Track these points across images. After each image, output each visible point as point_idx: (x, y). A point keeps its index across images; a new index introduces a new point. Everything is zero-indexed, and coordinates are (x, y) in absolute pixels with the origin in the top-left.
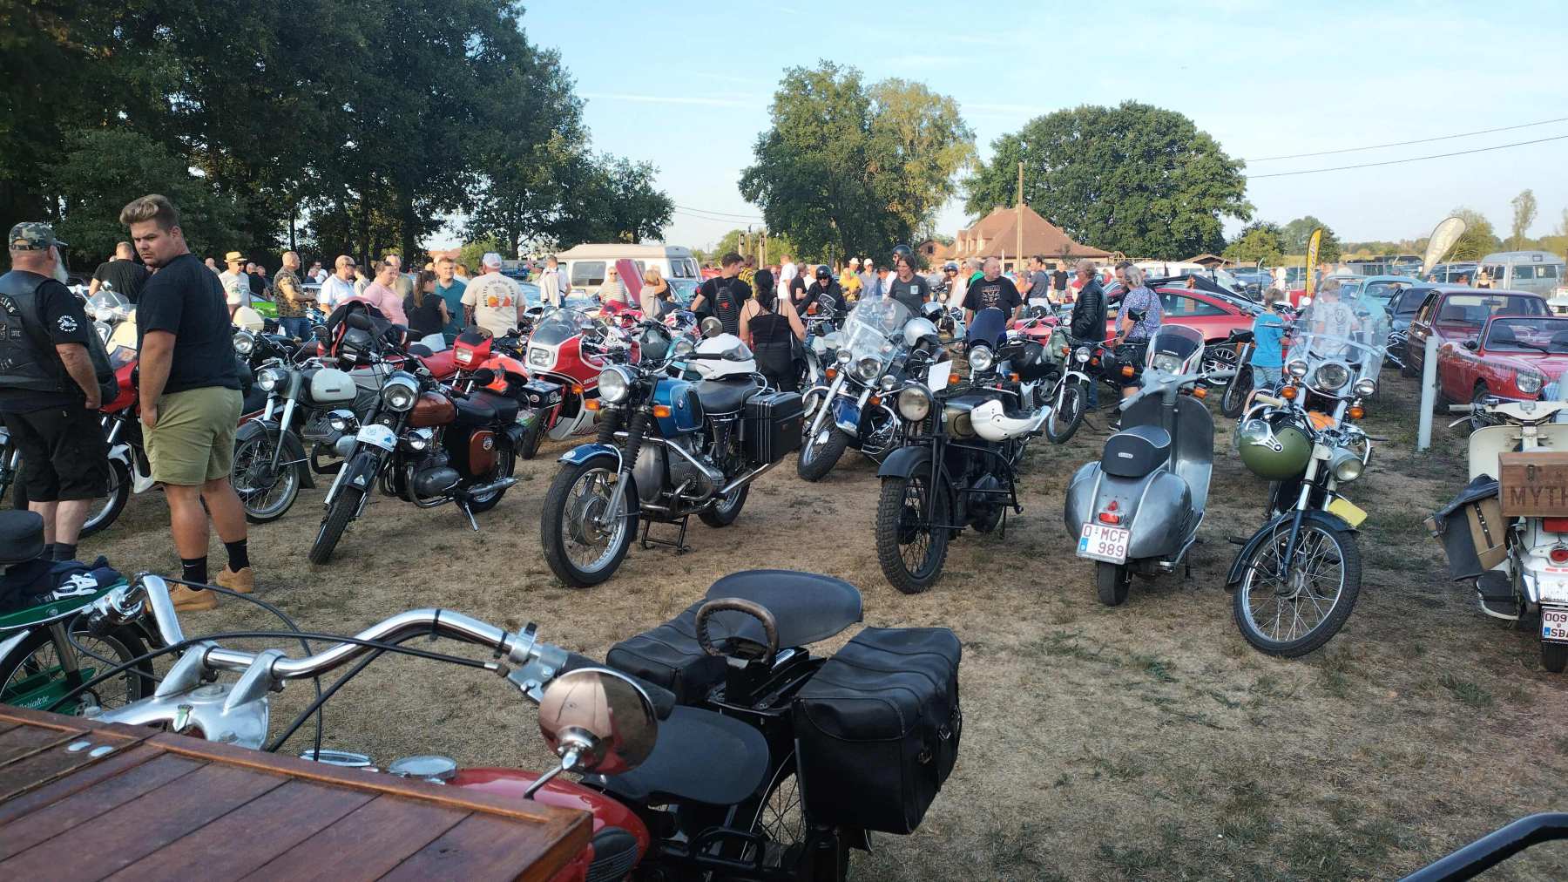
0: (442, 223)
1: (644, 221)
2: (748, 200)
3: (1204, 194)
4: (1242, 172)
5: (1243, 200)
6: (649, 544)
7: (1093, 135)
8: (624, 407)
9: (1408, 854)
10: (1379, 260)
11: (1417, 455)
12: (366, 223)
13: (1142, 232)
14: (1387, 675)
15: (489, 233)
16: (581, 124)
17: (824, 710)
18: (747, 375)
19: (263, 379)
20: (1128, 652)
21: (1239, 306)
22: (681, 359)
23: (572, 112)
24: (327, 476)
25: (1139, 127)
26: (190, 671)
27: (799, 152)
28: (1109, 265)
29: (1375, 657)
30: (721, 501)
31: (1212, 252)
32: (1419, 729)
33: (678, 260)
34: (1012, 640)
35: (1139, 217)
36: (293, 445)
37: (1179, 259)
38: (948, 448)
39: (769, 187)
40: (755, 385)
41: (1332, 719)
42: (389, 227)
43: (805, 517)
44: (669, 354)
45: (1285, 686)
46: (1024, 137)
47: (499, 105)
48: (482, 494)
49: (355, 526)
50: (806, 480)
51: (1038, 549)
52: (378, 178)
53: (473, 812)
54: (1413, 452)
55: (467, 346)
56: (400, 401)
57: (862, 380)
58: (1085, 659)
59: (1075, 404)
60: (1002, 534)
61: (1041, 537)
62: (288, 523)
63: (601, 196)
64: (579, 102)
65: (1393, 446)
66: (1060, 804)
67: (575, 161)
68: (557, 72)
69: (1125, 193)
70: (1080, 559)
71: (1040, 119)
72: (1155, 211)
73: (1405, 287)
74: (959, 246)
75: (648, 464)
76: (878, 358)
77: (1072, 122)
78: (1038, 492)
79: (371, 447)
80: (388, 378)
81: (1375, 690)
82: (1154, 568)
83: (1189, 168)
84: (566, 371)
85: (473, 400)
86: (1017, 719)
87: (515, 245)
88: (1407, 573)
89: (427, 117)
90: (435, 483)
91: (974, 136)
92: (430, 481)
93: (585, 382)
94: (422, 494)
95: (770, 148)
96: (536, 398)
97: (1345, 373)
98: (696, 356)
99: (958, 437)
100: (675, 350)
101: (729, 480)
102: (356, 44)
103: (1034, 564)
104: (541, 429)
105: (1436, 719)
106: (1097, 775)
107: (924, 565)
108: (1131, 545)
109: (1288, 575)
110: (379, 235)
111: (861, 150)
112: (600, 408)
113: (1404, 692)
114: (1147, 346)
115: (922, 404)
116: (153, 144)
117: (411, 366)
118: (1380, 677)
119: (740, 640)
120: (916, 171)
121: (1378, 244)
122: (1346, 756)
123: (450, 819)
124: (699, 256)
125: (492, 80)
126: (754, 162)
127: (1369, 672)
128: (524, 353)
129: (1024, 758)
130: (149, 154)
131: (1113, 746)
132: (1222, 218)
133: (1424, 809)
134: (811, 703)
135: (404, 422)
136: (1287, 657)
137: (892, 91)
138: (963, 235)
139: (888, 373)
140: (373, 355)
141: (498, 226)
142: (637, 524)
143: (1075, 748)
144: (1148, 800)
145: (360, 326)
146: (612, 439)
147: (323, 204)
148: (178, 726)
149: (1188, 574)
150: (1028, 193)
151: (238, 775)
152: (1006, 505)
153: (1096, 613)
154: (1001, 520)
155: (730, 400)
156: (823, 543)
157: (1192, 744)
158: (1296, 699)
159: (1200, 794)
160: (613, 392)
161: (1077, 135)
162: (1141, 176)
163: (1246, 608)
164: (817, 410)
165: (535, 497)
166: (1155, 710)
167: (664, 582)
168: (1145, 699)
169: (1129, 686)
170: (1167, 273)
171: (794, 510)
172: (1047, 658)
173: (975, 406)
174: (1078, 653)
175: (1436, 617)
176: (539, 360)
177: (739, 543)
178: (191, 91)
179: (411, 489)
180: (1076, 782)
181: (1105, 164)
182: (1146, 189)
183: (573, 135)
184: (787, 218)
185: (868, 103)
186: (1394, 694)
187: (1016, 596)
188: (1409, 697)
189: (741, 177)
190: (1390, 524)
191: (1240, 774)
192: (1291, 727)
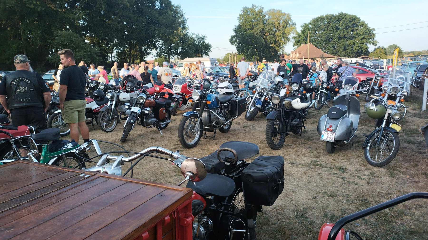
0: (150, 53)
1: (204, 51)
2: (232, 44)
3: (363, 38)
4: (374, 32)
5: (375, 40)
6: (206, 137)
7: (330, 23)
8: (199, 101)
9: (408, 217)
10: (415, 56)
11: (421, 112)
12: (130, 54)
13: (345, 50)
14: (407, 171)
15: (162, 55)
16: (186, 25)
17: (249, 175)
18: (231, 92)
19: (108, 96)
20: (334, 165)
21: (371, 70)
22: (214, 89)
23: (184, 22)
24: (123, 120)
25: (344, 20)
26: (104, 161)
27: (246, 30)
28: (335, 59)
29: (404, 167)
30: (225, 126)
31: (366, 55)
32: (415, 186)
33: (213, 62)
34: (302, 162)
35: (344, 45)
36: (115, 113)
37: (356, 57)
38: (285, 111)
39: (238, 41)
40: (234, 95)
41: (390, 183)
42: (136, 55)
43: (247, 130)
44: (211, 87)
45: (378, 174)
46: (310, 24)
47: (165, 21)
48: (162, 125)
49: (131, 133)
50: (248, 120)
51: (311, 138)
52: (133, 42)
53: (167, 189)
54: (421, 111)
55: (158, 86)
56: (142, 101)
57: (263, 93)
58: (322, 167)
59: (322, 99)
60: (301, 134)
61: (311, 135)
62: (114, 132)
63: (192, 44)
64: (186, 19)
65: (415, 110)
66: (313, 204)
67: (185, 35)
68: (180, 11)
69: (340, 39)
70: (322, 141)
71: (315, 18)
72: (348, 44)
73: (421, 64)
74: (291, 56)
75: (205, 116)
76: (267, 87)
77: (324, 19)
78: (311, 123)
79: (134, 112)
80: (138, 95)
81: (403, 176)
82: (342, 143)
83: (359, 31)
84: (183, 92)
85: (160, 100)
86: (303, 182)
87: (169, 59)
88: (415, 145)
89: (145, 25)
90: (151, 122)
91: (295, 24)
92: (149, 121)
93: (189, 95)
94: (147, 125)
95: (238, 30)
96: (176, 99)
97: (399, 89)
98: (217, 88)
99: (288, 108)
100: (212, 86)
101: (227, 120)
102: (127, 6)
103: (309, 142)
104: (177, 107)
105: (420, 183)
106: (324, 196)
107: (279, 142)
108: (336, 137)
109: (379, 145)
110: (134, 57)
111: (263, 30)
112: (193, 102)
113: (412, 176)
114: (342, 83)
115: (278, 99)
116: (76, 34)
117: (144, 92)
118: (405, 172)
119: (228, 158)
120: (279, 35)
121: (416, 52)
122: (393, 192)
123: (163, 190)
124: (219, 60)
125: (163, 14)
126: (234, 34)
127: (402, 171)
128: (173, 88)
129: (304, 192)
130: (75, 37)
131: (329, 189)
132: (368, 45)
133: (414, 206)
134: (245, 173)
135: (143, 106)
136: (379, 167)
137: (272, 12)
138: (292, 53)
139: (270, 91)
140: (135, 89)
141: (165, 53)
142: (203, 132)
143: (319, 189)
144: (337, 203)
145: (131, 81)
146: (196, 110)
147: (120, 49)
148: (102, 172)
149: (352, 145)
150: (311, 40)
151: (117, 181)
152: (302, 127)
153: (326, 155)
154: (301, 131)
155: (227, 99)
156: (252, 137)
157: (351, 189)
158: (380, 177)
159: (352, 201)
160: (196, 98)
161: (326, 22)
162: (345, 34)
163: (368, 154)
164: (250, 102)
165: (176, 125)
166: (341, 180)
167: (210, 147)
168: (338, 177)
169: (334, 174)
170: (352, 62)
171: (244, 128)
172: (312, 167)
173: (293, 100)
174: (320, 166)
175: (423, 156)
176: (176, 89)
177: (230, 137)
178: (85, 20)
179: (145, 124)
180: (318, 198)
181: (334, 31)
182: (346, 38)
183: (184, 28)
184: (243, 49)
185: (265, 16)
186: (408, 177)
187: (304, 151)
188: (413, 177)
189: (230, 38)
190: (412, 131)
191: (363, 197)
192: (378, 185)
